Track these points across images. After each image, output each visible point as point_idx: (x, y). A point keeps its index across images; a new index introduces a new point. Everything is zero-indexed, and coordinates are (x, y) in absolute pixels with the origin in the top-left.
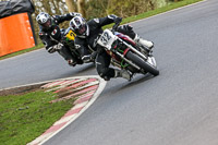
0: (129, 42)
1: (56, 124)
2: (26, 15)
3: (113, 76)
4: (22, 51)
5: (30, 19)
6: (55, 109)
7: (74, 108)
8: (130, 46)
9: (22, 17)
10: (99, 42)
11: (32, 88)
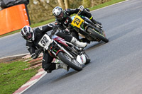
5: (26, 8)
7: (36, 75)
8: (62, 48)
9: (21, 7)
10: (40, 43)
11: (17, 58)
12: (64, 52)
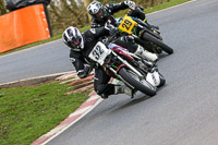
1: (71, 116)
2: (41, 6)
3: (113, 93)
4: (38, 43)
5: (45, 10)
6: (70, 101)
7: (89, 100)
9: (38, 9)
10: (91, 56)
11: (48, 79)
12: (128, 68)
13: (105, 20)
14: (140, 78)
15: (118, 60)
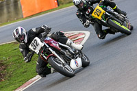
0: (54, 49)
3: (50, 73)
10: (30, 47)
13: (85, 9)
14: (64, 65)
15: (49, 50)
